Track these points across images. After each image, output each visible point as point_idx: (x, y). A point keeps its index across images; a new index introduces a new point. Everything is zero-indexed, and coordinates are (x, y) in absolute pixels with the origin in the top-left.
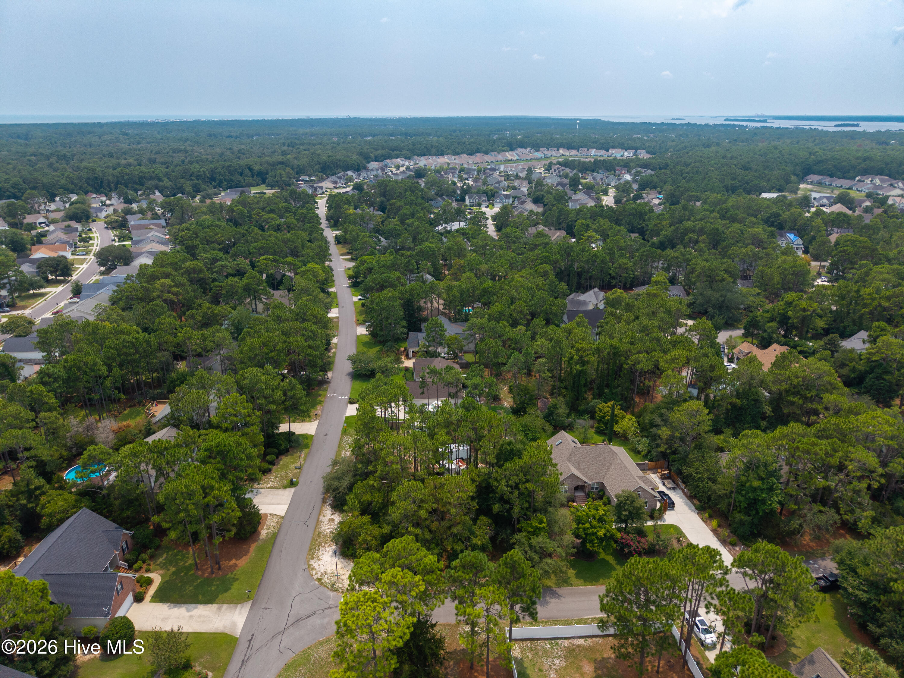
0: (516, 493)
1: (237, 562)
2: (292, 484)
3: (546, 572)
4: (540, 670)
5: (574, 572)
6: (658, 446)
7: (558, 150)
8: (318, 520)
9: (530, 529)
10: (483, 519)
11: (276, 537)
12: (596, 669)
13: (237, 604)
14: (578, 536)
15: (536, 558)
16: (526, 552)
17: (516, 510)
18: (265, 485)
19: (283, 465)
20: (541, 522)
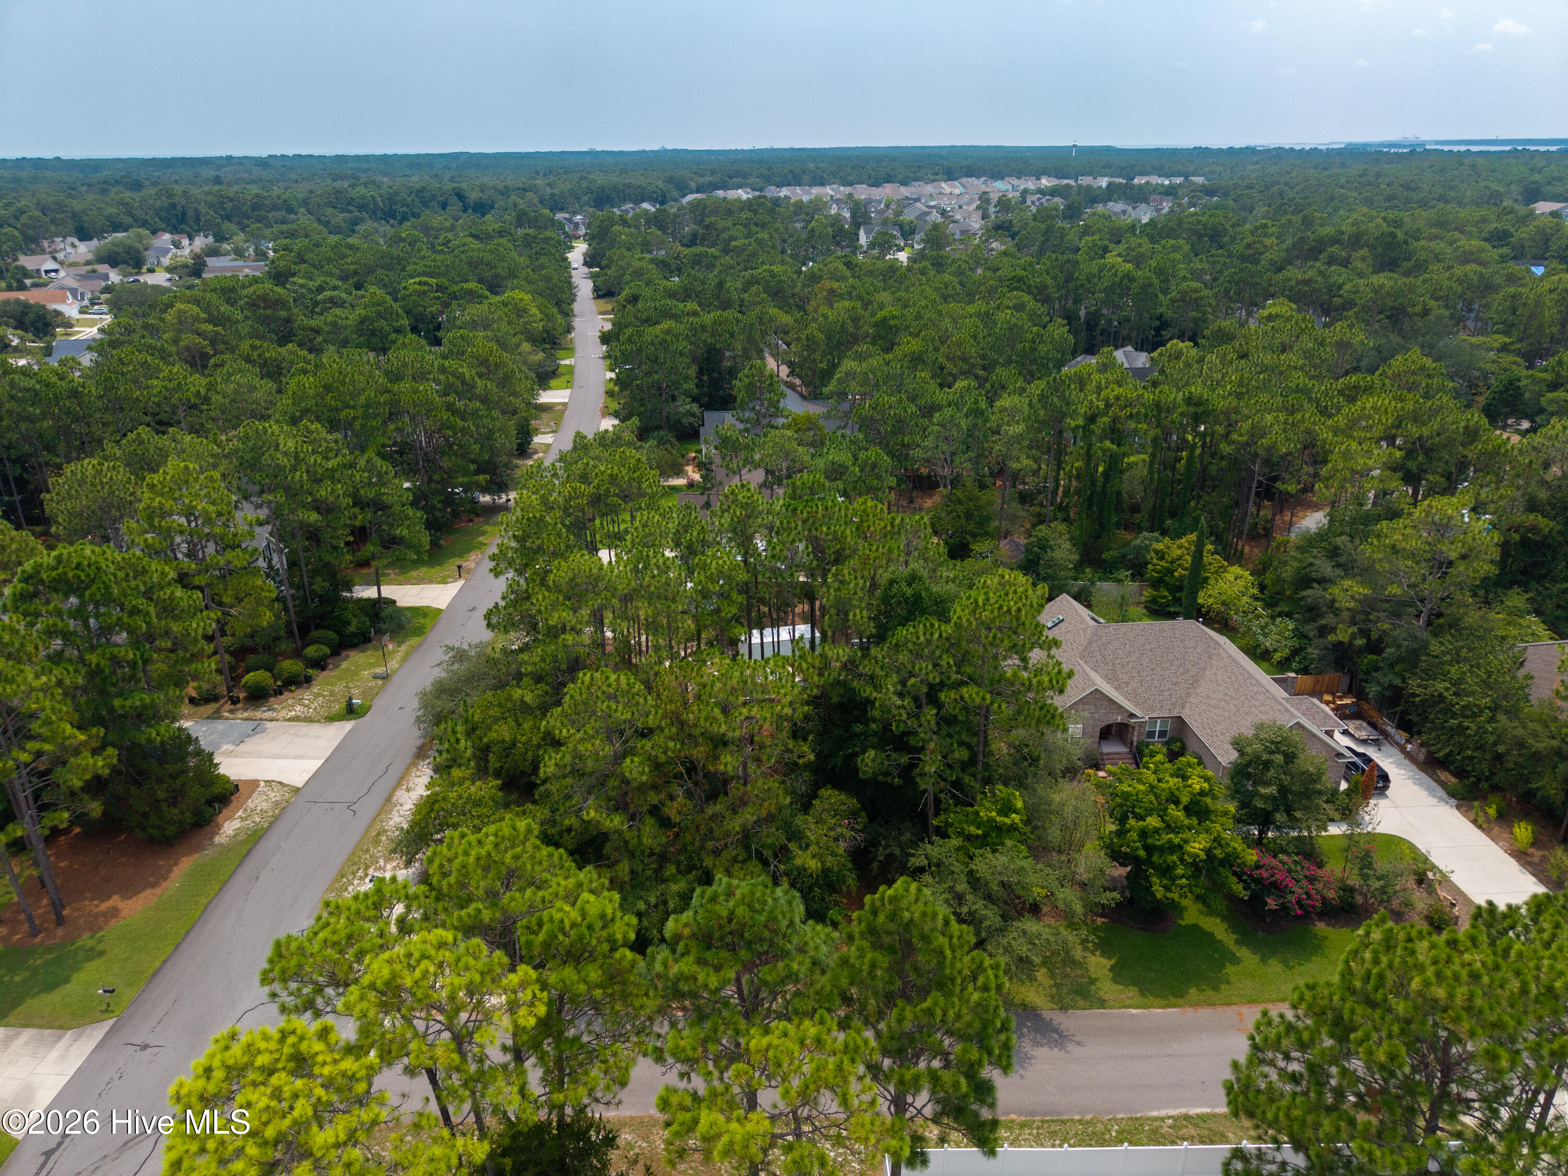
0: (930, 713)
1: (122, 905)
2: (351, 711)
3: (1023, 961)
5: (1107, 963)
6: (1324, 631)
7: (1038, 179)
8: (389, 799)
9: (973, 830)
10: (830, 796)
11: (257, 842)
13: (64, 1027)
14: (1116, 856)
15: (991, 916)
16: (960, 898)
17: (931, 765)
18: (283, 713)
19: (348, 670)
20: (1007, 809)
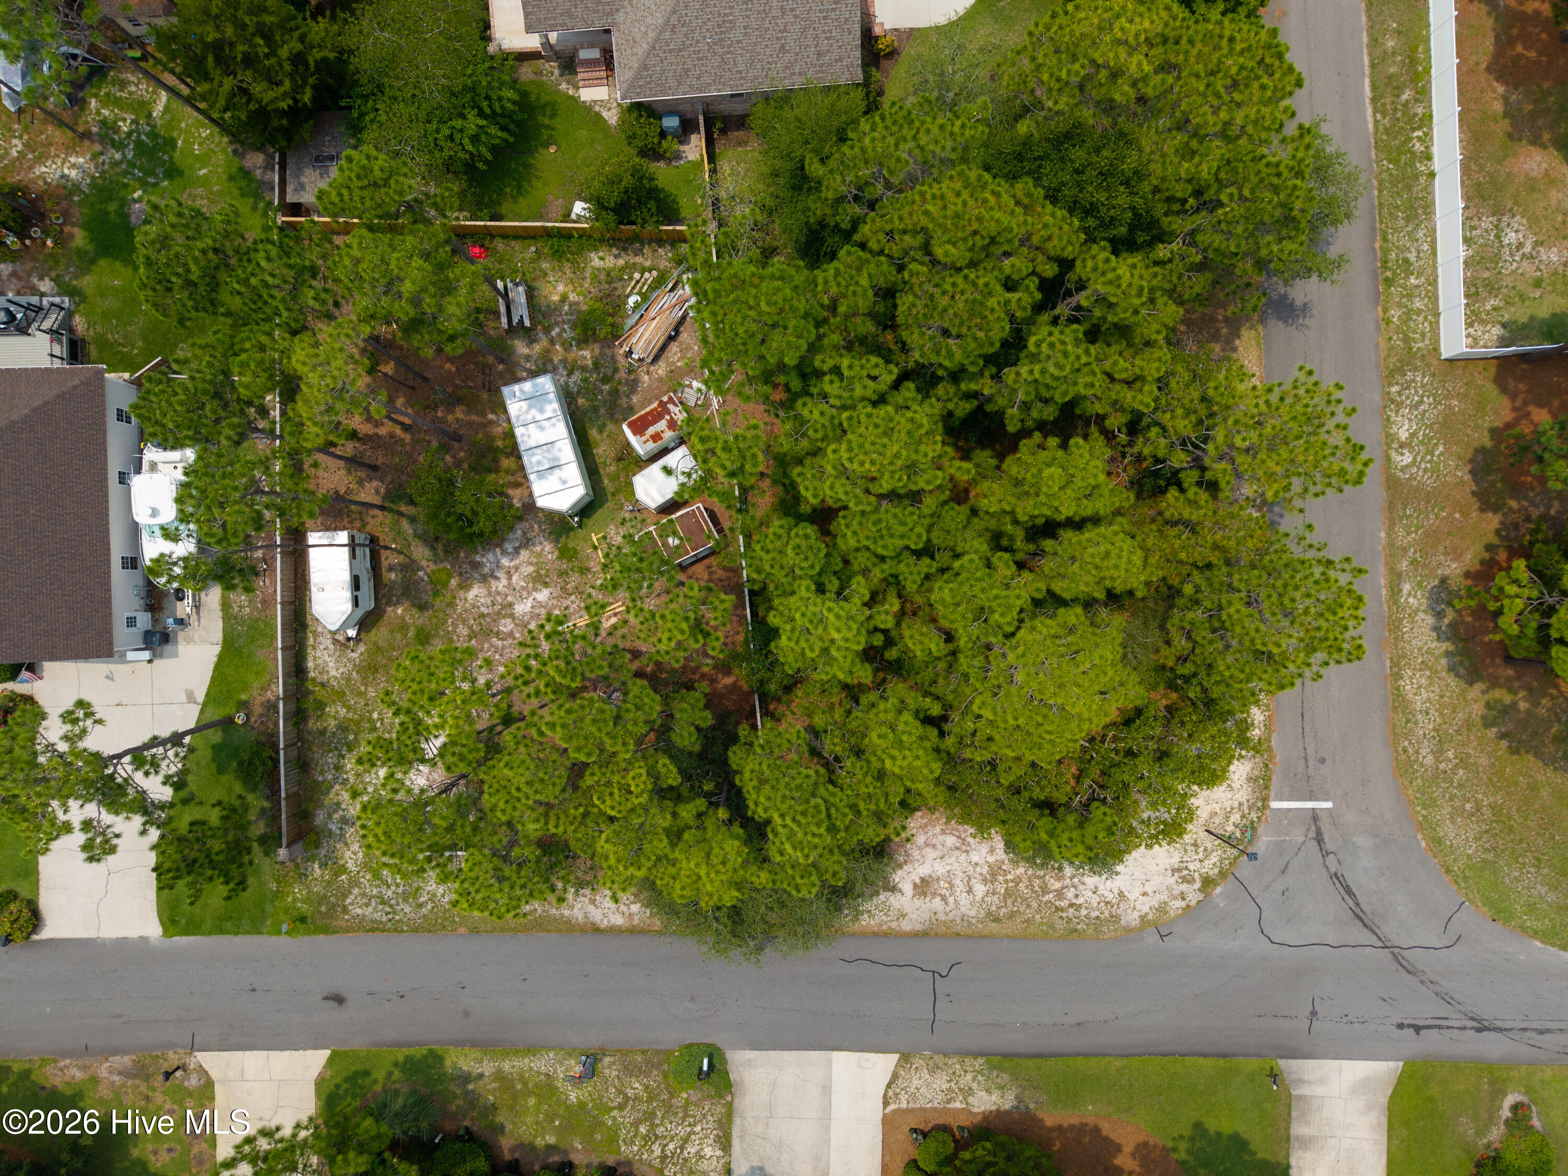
1: (1128, 1149)
4: (1538, 283)
8: (921, 935)
12: (1535, 141)
